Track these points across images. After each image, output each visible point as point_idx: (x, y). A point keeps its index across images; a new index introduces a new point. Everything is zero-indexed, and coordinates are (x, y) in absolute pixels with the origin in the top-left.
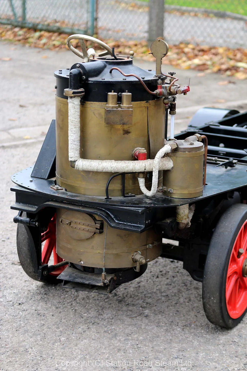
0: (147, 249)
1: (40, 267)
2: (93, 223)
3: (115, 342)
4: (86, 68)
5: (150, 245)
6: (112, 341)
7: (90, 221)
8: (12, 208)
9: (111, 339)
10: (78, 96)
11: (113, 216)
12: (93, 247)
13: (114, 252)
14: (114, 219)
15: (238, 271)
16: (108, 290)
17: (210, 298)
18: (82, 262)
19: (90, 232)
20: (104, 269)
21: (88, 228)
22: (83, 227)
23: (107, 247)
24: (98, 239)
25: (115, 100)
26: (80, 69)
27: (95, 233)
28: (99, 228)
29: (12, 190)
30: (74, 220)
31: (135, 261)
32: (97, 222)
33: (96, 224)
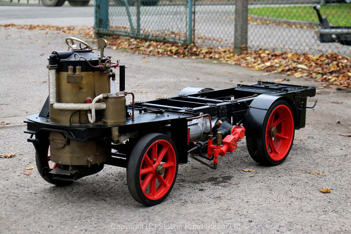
0: (96, 155)
1: (43, 168)
2: (64, 139)
3: (80, 210)
4: (59, 54)
5: (98, 153)
6: (78, 209)
7: (62, 138)
8: (25, 132)
9: (77, 208)
10: (54, 69)
11: (72, 134)
12: (65, 153)
13: (76, 156)
14: (73, 136)
15: (153, 171)
16: (74, 178)
17: (131, 184)
18: (60, 162)
19: (63, 144)
20: (70, 166)
21: (61, 142)
22: (59, 141)
23: (72, 152)
24: (67, 148)
25: (72, 70)
26: (56, 54)
27: (65, 145)
28: (66, 141)
29: (25, 122)
30: (55, 138)
31: (88, 161)
32: (66, 138)
33: (65, 139)
